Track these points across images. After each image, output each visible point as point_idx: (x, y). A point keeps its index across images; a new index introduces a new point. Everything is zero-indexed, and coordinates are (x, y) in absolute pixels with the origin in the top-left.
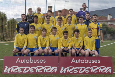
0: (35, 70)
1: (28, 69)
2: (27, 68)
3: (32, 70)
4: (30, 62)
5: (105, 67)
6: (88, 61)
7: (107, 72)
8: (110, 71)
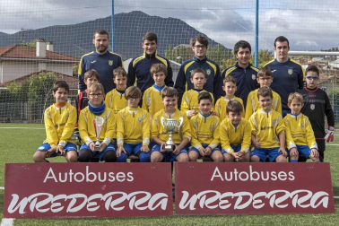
0: (104, 202)
1: (82, 200)
2: (77, 199)
3: (95, 203)
4: (88, 180)
5: (310, 193)
6: (260, 176)
7: (315, 207)
8: (325, 202)
